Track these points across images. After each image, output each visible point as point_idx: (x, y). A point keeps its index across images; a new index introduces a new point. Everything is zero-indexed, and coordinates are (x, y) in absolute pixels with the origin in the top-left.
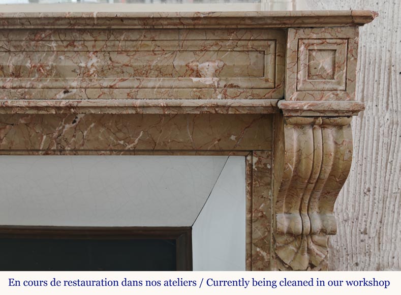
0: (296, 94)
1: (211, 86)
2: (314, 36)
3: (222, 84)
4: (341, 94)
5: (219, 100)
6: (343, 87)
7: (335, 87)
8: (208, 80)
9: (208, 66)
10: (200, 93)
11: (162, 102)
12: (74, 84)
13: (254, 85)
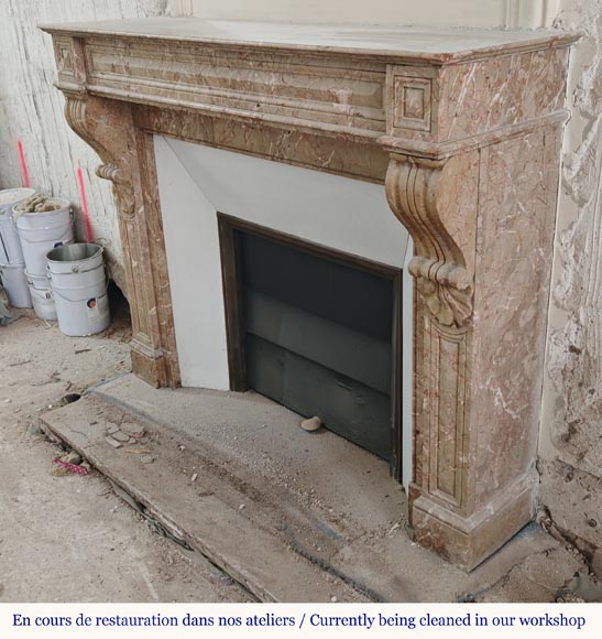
0: (393, 129)
1: (345, 114)
2: (406, 74)
3: (352, 112)
4: (427, 134)
5: (349, 128)
6: (428, 129)
7: (423, 127)
8: (343, 107)
9: (342, 93)
10: (338, 117)
11: (310, 124)
12: (263, 99)
13: (374, 116)
